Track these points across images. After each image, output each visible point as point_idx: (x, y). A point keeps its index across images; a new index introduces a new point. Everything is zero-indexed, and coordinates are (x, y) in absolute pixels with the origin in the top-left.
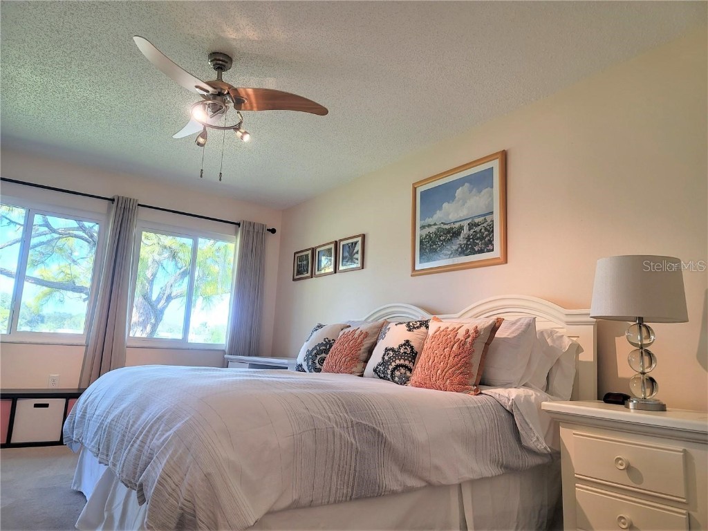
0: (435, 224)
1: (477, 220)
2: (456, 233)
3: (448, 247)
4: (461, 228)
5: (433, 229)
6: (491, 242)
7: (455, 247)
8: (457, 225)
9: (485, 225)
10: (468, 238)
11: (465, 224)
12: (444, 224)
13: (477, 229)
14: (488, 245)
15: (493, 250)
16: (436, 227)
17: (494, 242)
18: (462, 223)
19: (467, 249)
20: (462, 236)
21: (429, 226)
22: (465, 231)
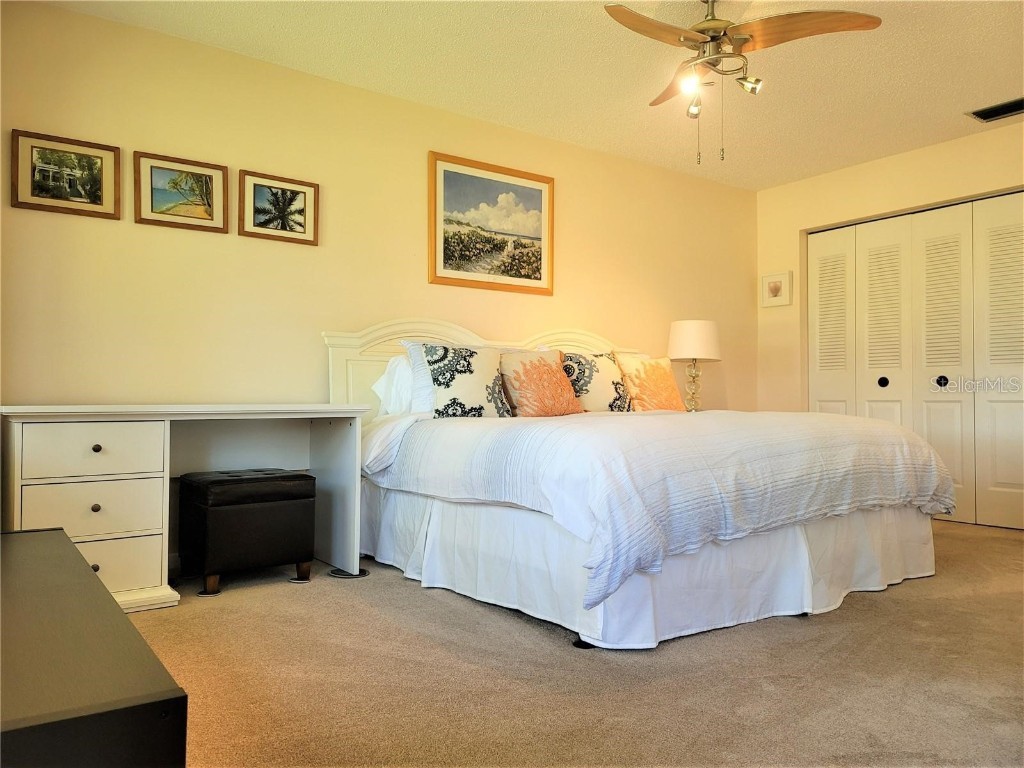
0: (468, 225)
1: (524, 241)
2: (499, 247)
3: (488, 260)
4: (505, 243)
5: (465, 230)
6: (538, 269)
7: (496, 263)
8: (499, 237)
9: (533, 249)
10: (513, 258)
11: (511, 240)
12: (483, 230)
13: (525, 251)
14: (535, 273)
15: (540, 279)
16: (470, 228)
17: (542, 271)
18: (506, 238)
19: (513, 268)
20: (505, 253)
21: (459, 223)
22: (510, 248)
